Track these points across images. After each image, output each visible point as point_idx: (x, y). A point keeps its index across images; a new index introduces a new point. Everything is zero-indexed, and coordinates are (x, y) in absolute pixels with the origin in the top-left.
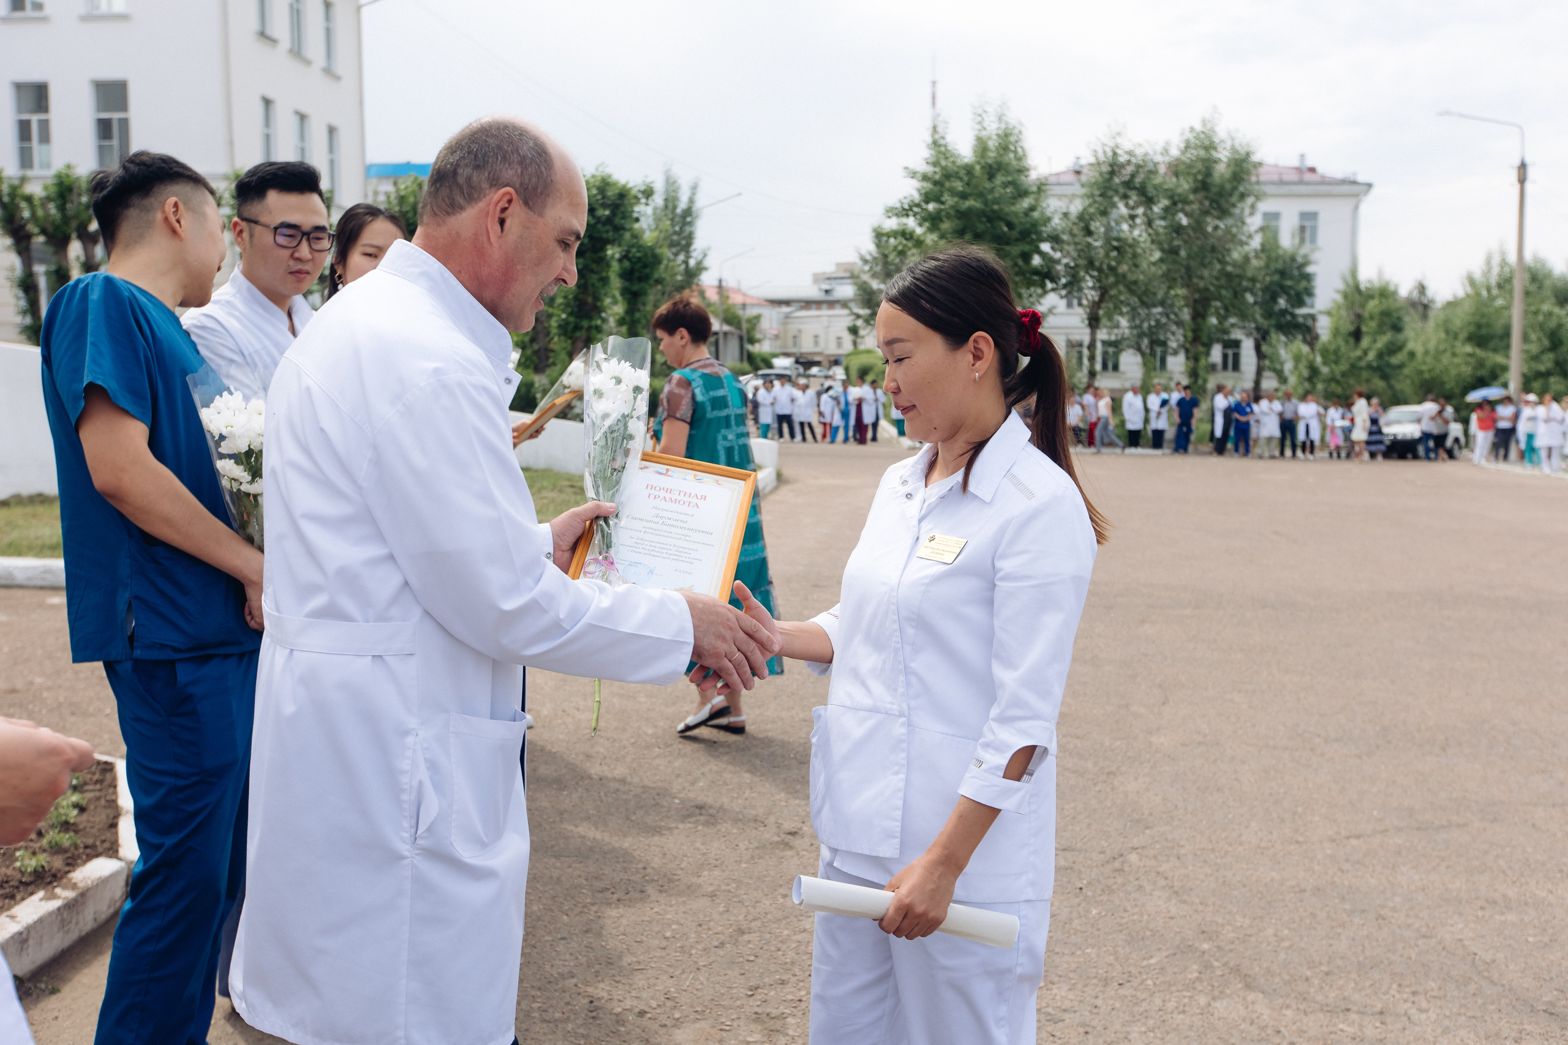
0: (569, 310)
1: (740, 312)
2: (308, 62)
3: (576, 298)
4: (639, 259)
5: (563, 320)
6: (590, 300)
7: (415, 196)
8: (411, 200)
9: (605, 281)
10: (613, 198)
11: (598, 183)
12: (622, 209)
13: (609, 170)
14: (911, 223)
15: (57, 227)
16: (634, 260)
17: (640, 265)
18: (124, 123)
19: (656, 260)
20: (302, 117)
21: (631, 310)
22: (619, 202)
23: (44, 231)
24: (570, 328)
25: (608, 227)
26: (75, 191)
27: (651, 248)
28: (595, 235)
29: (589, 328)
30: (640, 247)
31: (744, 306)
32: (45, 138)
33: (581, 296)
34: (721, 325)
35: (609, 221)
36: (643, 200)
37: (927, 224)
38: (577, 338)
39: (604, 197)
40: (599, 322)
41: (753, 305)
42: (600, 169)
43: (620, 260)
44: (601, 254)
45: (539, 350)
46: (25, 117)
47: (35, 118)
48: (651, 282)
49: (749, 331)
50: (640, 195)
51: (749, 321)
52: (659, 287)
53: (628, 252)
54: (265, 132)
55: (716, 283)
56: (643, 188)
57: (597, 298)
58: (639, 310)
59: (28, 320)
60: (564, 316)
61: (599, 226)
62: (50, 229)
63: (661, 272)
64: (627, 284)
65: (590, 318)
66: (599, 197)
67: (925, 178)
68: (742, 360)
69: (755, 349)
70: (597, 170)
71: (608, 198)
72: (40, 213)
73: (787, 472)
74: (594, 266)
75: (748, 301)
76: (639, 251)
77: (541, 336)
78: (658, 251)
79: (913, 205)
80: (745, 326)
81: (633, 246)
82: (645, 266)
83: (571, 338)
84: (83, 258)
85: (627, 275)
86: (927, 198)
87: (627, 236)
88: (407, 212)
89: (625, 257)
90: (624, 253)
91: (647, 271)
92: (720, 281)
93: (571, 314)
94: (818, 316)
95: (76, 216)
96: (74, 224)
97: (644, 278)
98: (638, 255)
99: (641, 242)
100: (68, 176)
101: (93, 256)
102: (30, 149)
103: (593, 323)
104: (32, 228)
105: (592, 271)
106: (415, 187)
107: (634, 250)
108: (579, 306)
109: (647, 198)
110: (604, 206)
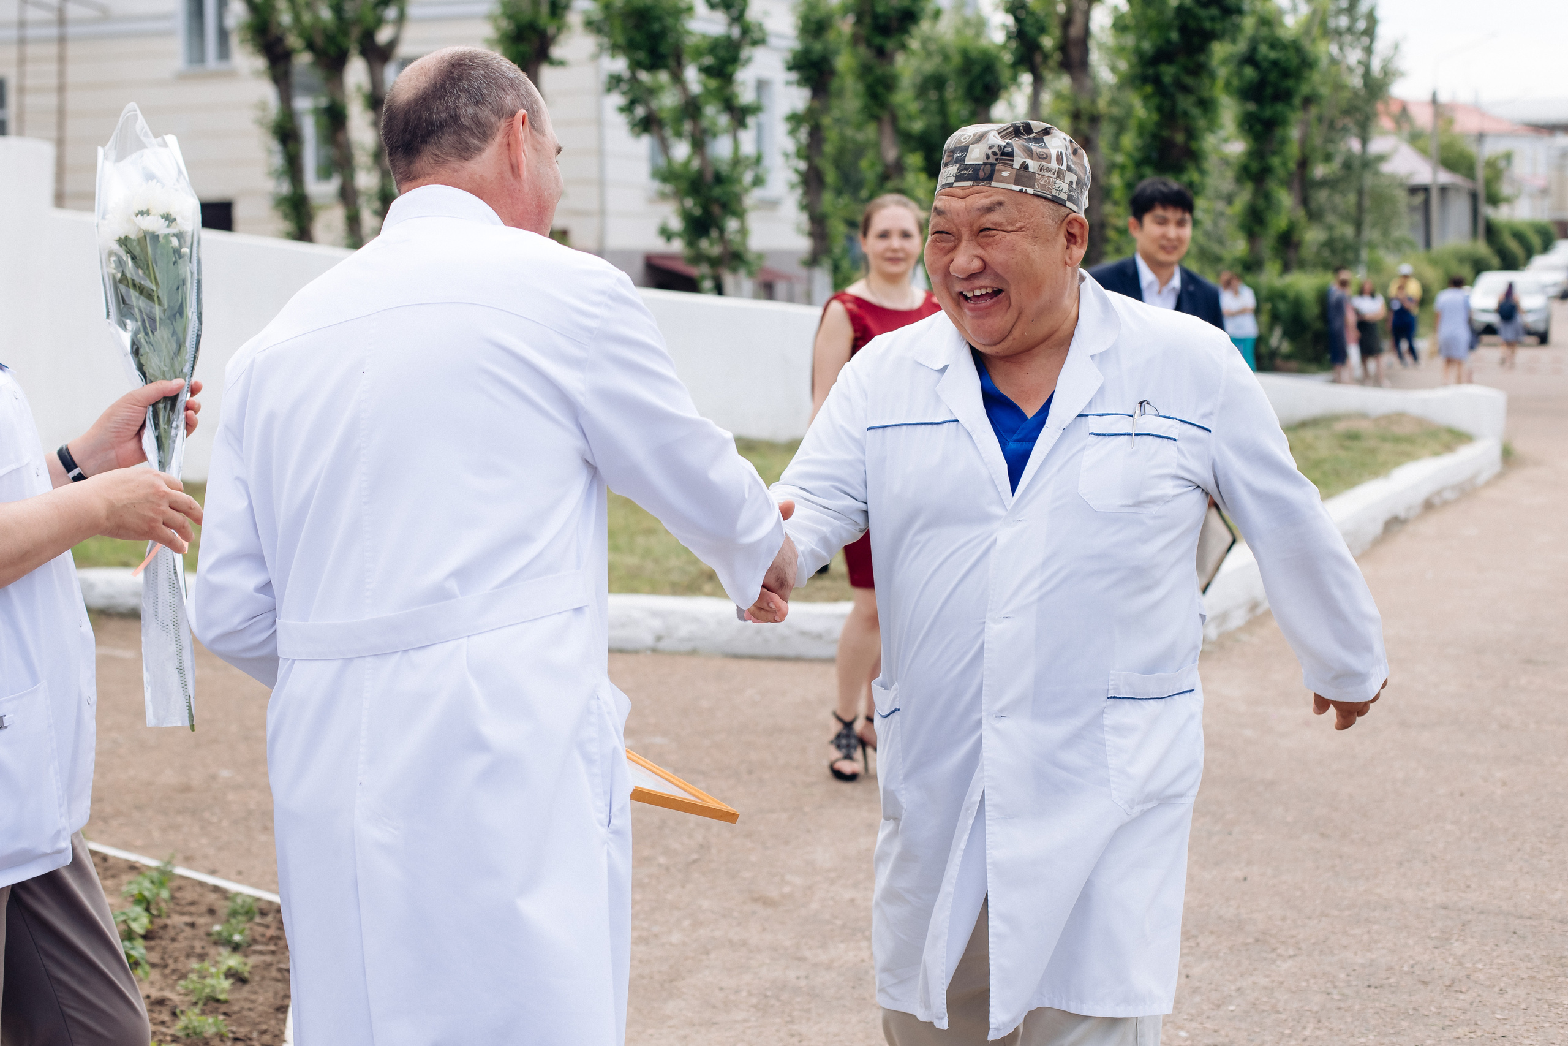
1: (1472, 148)
3: (1155, 136)
6: (1180, 138)
9: (1207, 106)
15: (331, 38)
17: (1275, 72)
19: (1307, 63)
21: (1259, 150)
23: (311, 46)
28: (1192, 24)
31: (1481, 137)
33: (1165, 133)
34: (1435, 173)
41: (1500, 135)
44: (1202, 58)
48: (1297, 101)
49: (1489, 183)
51: (1491, 164)
52: (1314, 111)
55: (1427, 97)
57: (1192, 134)
58: (1272, 151)
59: (285, 188)
62: (319, 40)
63: (1316, 81)
64: (1251, 107)
68: (1474, 233)
69: (1502, 215)
72: (307, 18)
73: (1522, 447)
74: (1189, 80)
75: (1487, 126)
80: (1481, 173)
81: (1264, 40)
82: (1286, 75)
85: (1252, 93)
87: (1249, 23)
90: (1249, 53)
91: (1290, 83)
92: (1434, 95)
95: (358, 21)
96: (355, 33)
97: (1284, 96)
104: (293, 41)
105: (1187, 89)
108: (1159, 147)
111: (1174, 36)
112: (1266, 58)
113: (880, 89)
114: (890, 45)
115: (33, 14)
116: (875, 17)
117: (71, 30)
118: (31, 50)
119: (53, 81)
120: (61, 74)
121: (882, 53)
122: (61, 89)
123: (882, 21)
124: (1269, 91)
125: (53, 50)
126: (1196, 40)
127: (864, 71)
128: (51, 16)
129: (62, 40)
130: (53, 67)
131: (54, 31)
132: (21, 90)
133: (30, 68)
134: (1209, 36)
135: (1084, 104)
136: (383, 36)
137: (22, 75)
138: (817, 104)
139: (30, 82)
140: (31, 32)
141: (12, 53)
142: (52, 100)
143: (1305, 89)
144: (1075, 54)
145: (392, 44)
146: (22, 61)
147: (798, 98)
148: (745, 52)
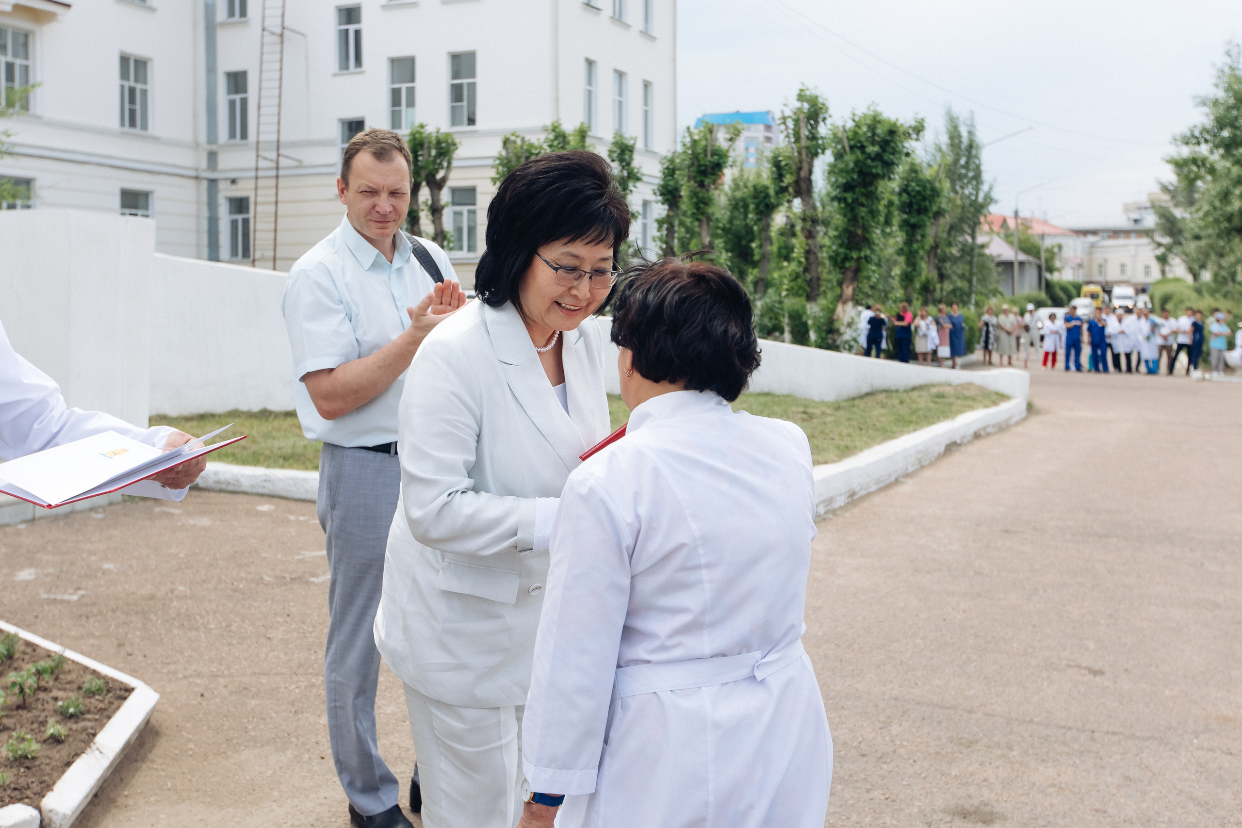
0: (840, 242)
1: (1040, 242)
2: (627, 26)
3: (846, 230)
4: (918, 192)
5: (834, 251)
6: (859, 232)
7: (706, 139)
8: (704, 143)
10: (882, 136)
11: (868, 122)
12: (893, 145)
13: (879, 109)
14: (1204, 149)
16: (913, 194)
17: (919, 197)
18: (472, 87)
19: (936, 193)
20: (620, 75)
21: (909, 241)
22: (889, 138)
24: (839, 259)
25: (879, 164)
26: (426, 145)
27: (929, 181)
28: (864, 170)
29: (859, 258)
30: (921, 180)
31: (1044, 236)
32: (411, 103)
33: (851, 229)
34: (1017, 255)
35: (878, 157)
36: (914, 136)
37: (1221, 151)
38: (846, 269)
39: (874, 134)
40: (868, 252)
41: (1055, 235)
42: (872, 108)
43: (900, 194)
44: (872, 188)
45: (811, 280)
46: (396, 86)
47: (404, 86)
48: (931, 215)
49: (1049, 260)
50: (911, 131)
51: (1049, 250)
53: (907, 186)
54: (588, 88)
55: (1013, 213)
56: (913, 124)
57: (866, 229)
58: (917, 241)
60: (834, 248)
61: (869, 162)
63: (940, 203)
65: (860, 250)
66: (869, 134)
67: (1216, 103)
68: (1039, 289)
69: (1056, 277)
70: (869, 108)
71: (878, 136)
73: (1038, 403)
74: (863, 200)
75: (1049, 231)
76: (918, 185)
77: (814, 267)
78: (937, 185)
79: (1205, 130)
80: (1044, 255)
81: (912, 180)
82: (924, 199)
83: (841, 268)
84: (430, 202)
85: (906, 209)
86: (1221, 123)
87: (901, 170)
88: (699, 154)
89: (905, 190)
90: (904, 187)
91: (927, 204)
92: (1016, 212)
93: (841, 246)
94: (1125, 246)
95: (426, 167)
96: (423, 174)
97: (922, 211)
98: (917, 188)
99: (921, 176)
100: (421, 133)
101: (439, 200)
102: (400, 111)
103: (862, 254)
105: (863, 205)
106: (707, 131)
107: (913, 184)
108: (849, 238)
109: (918, 134)
110: (873, 143)
111: (855, 176)
112: (914, 190)
113: (702, 206)
114: (707, 181)
115: (262, 164)
116: (700, 166)
117: (281, 172)
118: (261, 182)
119: (273, 199)
120: (277, 195)
121: (701, 184)
122: (276, 203)
123: (703, 168)
124: (915, 207)
125: (273, 182)
126: (868, 180)
127: (694, 194)
128: (274, 165)
129: (277, 177)
130: (273, 191)
131: (274, 173)
132: (256, 203)
133: (259, 192)
134: (877, 176)
135: (809, 212)
136: (440, 175)
137: (256, 196)
138: (671, 213)
139: (259, 199)
140: (260, 173)
141: (252, 184)
142: (272, 208)
143: (935, 208)
144: (804, 186)
145: (444, 180)
146: (256, 189)
147: (660, 210)
148: (631, 185)
